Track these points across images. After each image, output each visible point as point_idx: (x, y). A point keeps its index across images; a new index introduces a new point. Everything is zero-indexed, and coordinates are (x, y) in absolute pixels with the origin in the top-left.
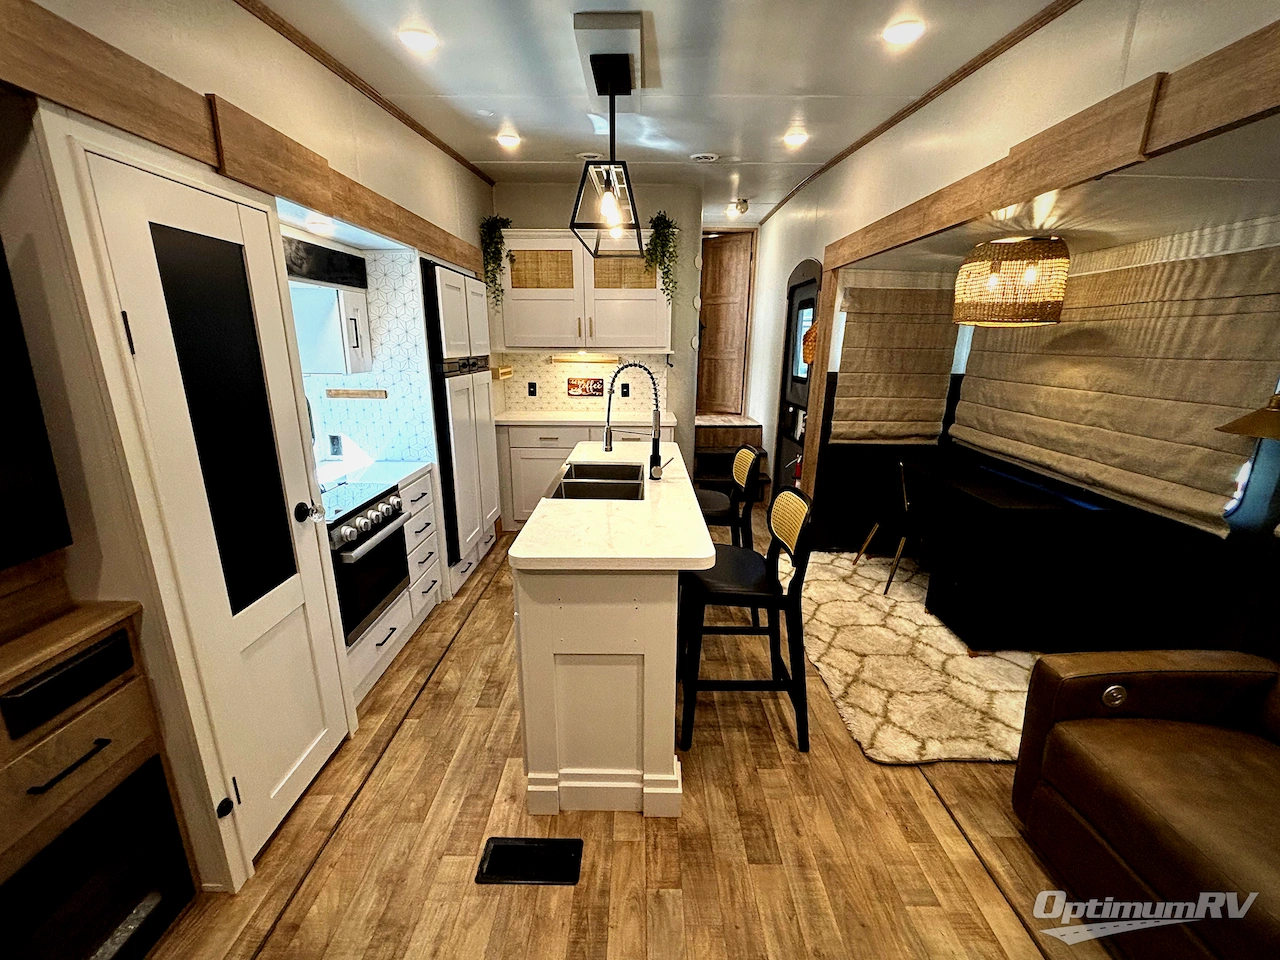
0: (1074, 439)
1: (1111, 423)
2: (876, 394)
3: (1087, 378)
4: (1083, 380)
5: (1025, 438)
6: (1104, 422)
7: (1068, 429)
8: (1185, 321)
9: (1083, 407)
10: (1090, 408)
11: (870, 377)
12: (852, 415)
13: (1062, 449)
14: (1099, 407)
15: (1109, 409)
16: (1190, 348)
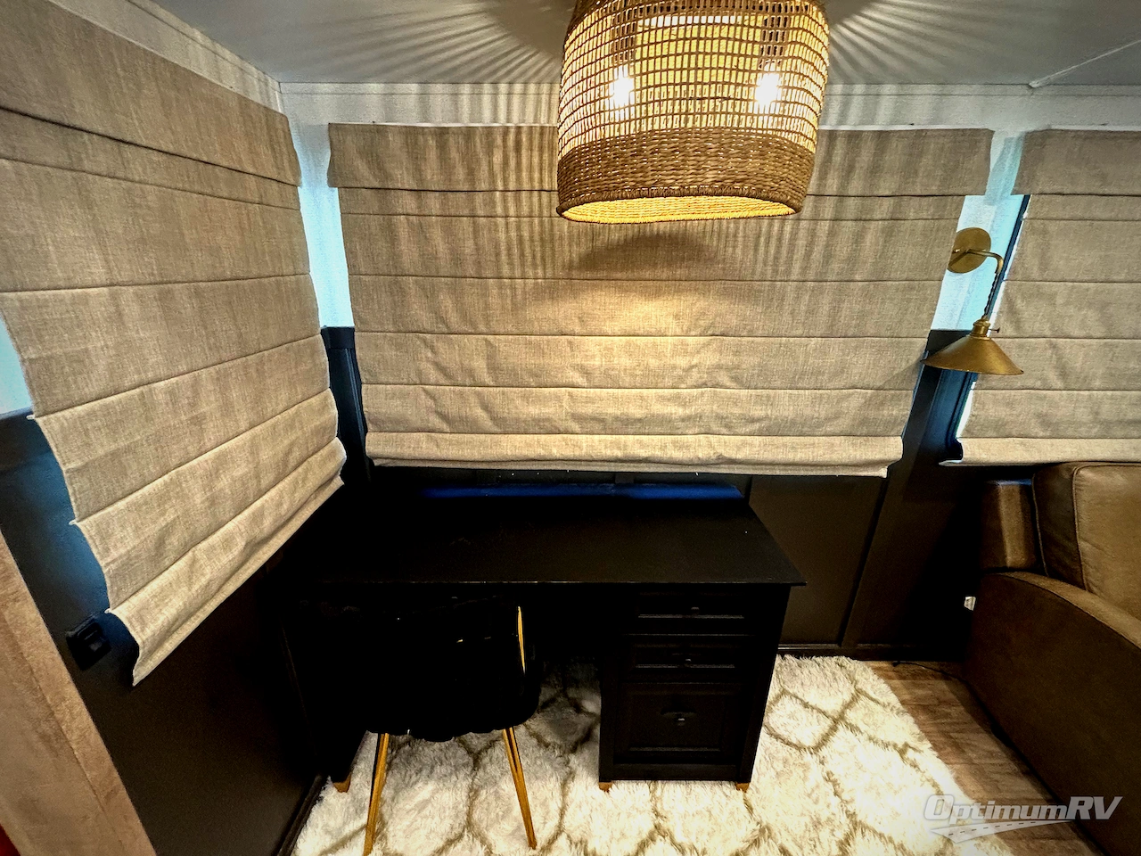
0: (680, 411)
1: (735, 379)
2: (210, 436)
3: (677, 317)
4: (671, 319)
5: (576, 427)
6: (725, 380)
7: (662, 399)
8: (824, 227)
9: (682, 362)
10: (695, 361)
11: (171, 393)
12: (174, 541)
13: (658, 429)
14: (710, 358)
15: (728, 359)
16: (835, 266)
